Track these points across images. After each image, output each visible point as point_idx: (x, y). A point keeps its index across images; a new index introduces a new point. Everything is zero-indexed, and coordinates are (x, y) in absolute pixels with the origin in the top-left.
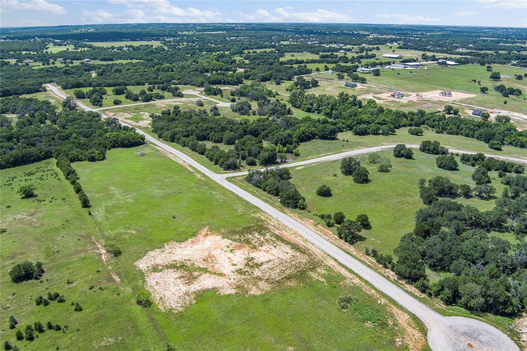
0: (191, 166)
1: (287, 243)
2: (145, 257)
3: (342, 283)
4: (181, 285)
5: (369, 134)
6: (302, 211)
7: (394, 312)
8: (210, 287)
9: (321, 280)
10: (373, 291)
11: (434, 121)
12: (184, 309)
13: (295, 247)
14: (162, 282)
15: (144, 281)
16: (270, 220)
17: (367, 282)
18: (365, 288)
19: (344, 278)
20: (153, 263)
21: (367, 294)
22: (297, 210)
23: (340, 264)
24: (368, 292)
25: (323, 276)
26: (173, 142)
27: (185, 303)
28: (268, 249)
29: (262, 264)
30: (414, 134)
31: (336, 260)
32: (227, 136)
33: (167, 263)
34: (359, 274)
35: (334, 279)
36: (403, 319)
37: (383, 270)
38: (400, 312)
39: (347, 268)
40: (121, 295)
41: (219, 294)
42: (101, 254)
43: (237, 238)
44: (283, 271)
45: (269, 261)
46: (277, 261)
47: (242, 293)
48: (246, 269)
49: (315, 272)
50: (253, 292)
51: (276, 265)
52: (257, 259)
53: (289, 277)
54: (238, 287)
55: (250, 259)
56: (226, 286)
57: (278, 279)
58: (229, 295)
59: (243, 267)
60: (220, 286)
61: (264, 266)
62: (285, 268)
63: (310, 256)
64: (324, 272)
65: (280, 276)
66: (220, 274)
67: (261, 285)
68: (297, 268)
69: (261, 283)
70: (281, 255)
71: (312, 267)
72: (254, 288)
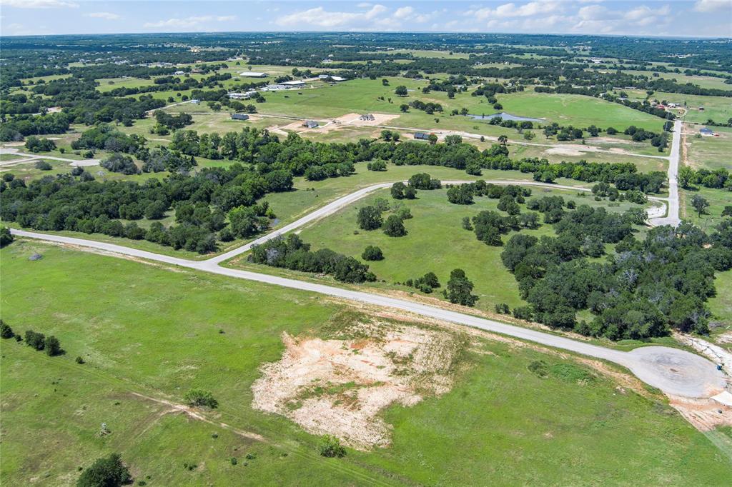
0: (143, 259)
1: (409, 324)
2: (256, 395)
3: (510, 350)
4: (351, 413)
5: (327, 177)
6: (373, 283)
7: (586, 363)
8: (387, 403)
9: (489, 353)
10: (545, 349)
11: (385, 151)
12: (391, 440)
13: (420, 326)
14: (323, 419)
15: (297, 425)
16: (350, 303)
17: (531, 342)
18: (536, 348)
19: (506, 344)
20: (276, 398)
21: (544, 354)
22: (366, 282)
23: (484, 330)
24: (543, 352)
25: (485, 349)
26: (62, 229)
27: (382, 432)
28: (396, 337)
29: (411, 357)
30: (376, 170)
31: (477, 328)
32: (151, 207)
33: (295, 393)
34: (515, 335)
35: (499, 349)
36: (599, 366)
37: (529, 324)
38: (590, 361)
39: (496, 333)
40: (290, 454)
41: (407, 406)
42: (184, 413)
43: (342, 334)
44: (442, 357)
45: (415, 350)
46: (423, 347)
47: (429, 396)
48: (401, 368)
49: (473, 347)
50: (439, 390)
51: (428, 352)
52: (398, 353)
53: (456, 362)
54: (418, 391)
55: (392, 355)
56: (403, 394)
57: (447, 367)
58: (419, 404)
59: (394, 367)
60: (396, 397)
61: (417, 358)
62: (440, 353)
63: (447, 331)
64: (481, 344)
65: (446, 363)
66: (379, 384)
67: (439, 380)
68: (451, 348)
69: (436, 377)
70: (419, 339)
71: (463, 343)
72: (435, 386)
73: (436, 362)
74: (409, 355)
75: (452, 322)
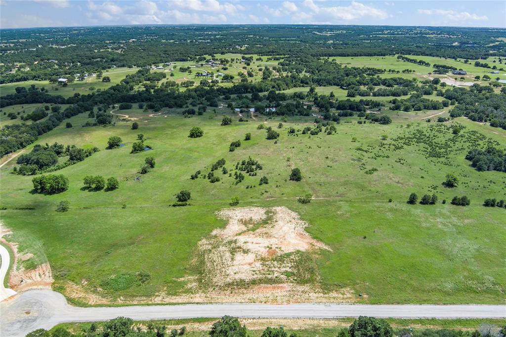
3: (165, 288)
7: (103, 299)
8: (227, 226)
9: (182, 279)
17: (149, 305)
19: (169, 294)
21: (137, 296)
24: (138, 298)
25: (185, 283)
31: (198, 303)
35: (175, 289)
36: (93, 299)
38: (99, 302)
39: (179, 304)
43: (291, 257)
44: (213, 262)
45: (232, 259)
46: (229, 263)
47: (208, 236)
48: (233, 245)
49: (195, 281)
50: (204, 241)
51: (224, 261)
52: (242, 254)
53: (202, 262)
54: (216, 236)
55: (246, 252)
56: (223, 233)
57: (206, 256)
58: (211, 231)
59: (238, 244)
60: (225, 231)
61: (228, 254)
62: (215, 264)
63: (220, 288)
64: (189, 286)
65: (208, 258)
66: (240, 234)
67: (207, 246)
68: (210, 272)
69: (210, 247)
70: (236, 269)
71: (203, 281)
72: (208, 243)
73: (214, 256)
74: (234, 255)
75: (222, 303)
